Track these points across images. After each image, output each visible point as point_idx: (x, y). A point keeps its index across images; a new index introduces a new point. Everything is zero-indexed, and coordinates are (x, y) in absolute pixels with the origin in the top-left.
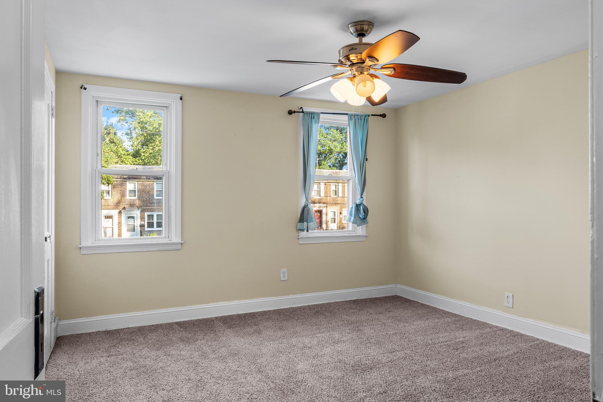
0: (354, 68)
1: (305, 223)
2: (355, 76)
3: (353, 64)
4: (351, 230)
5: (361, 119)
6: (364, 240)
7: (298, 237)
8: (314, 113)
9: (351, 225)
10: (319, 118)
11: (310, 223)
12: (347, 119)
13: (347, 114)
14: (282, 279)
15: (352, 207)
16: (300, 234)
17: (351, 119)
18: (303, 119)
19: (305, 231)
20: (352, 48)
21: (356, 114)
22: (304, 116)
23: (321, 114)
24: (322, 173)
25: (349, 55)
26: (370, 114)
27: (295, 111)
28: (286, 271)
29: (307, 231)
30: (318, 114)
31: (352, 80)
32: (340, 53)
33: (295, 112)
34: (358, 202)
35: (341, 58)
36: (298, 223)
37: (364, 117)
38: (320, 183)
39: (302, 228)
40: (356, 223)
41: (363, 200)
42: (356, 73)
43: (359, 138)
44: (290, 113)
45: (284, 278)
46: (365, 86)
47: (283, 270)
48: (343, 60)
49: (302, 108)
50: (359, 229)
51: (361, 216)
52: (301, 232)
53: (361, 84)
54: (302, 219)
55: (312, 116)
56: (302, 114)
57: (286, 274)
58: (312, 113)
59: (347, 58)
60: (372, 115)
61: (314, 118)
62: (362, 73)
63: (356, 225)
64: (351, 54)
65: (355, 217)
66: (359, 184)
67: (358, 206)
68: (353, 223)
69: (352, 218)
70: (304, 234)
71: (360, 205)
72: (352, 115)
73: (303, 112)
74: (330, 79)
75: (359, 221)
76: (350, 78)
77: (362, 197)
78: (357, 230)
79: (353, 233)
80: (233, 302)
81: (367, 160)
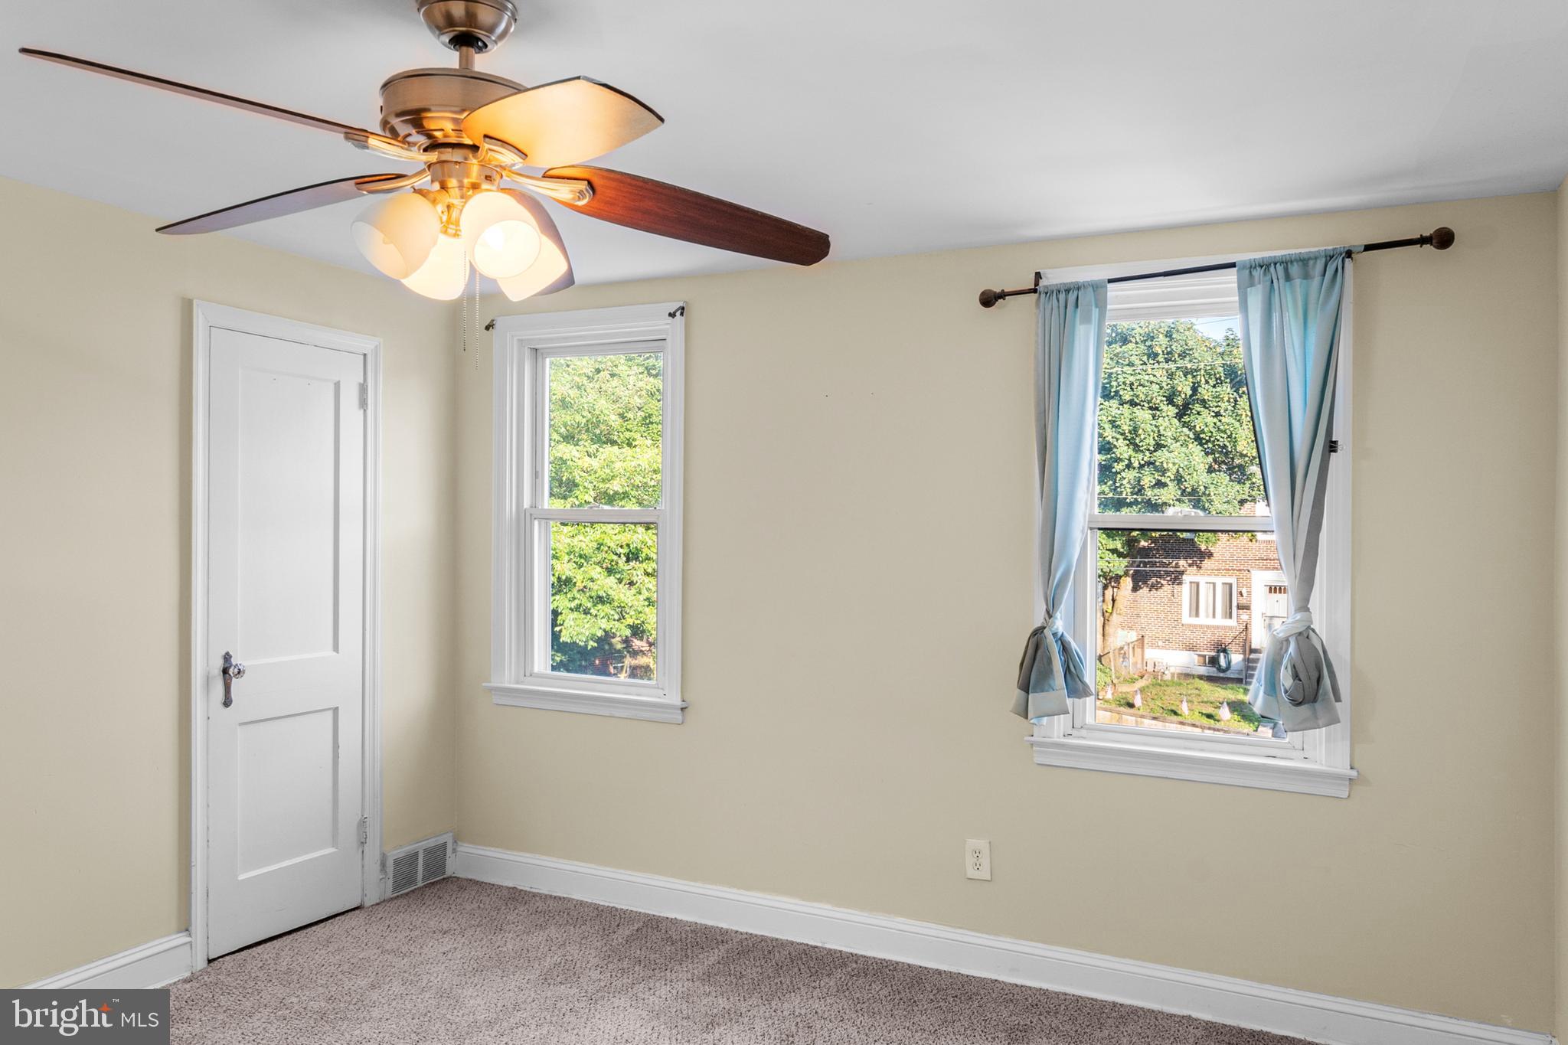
5: (1305, 277)
12: (1236, 285)
13: (1233, 265)
14: (971, 872)
21: (1277, 259)
22: (1040, 304)
23: (1110, 286)
26: (1358, 240)
27: (1003, 290)
28: (986, 852)
30: (1098, 288)
33: (1006, 295)
44: (988, 300)
45: (977, 871)
47: (973, 843)
49: (1035, 274)
56: (1035, 296)
57: (985, 861)
60: (1368, 248)
72: (1252, 266)
73: (1038, 289)
77: (1301, 609)
78: (1313, 747)
79: (1294, 754)
80: (815, 904)
81: (1332, 447)
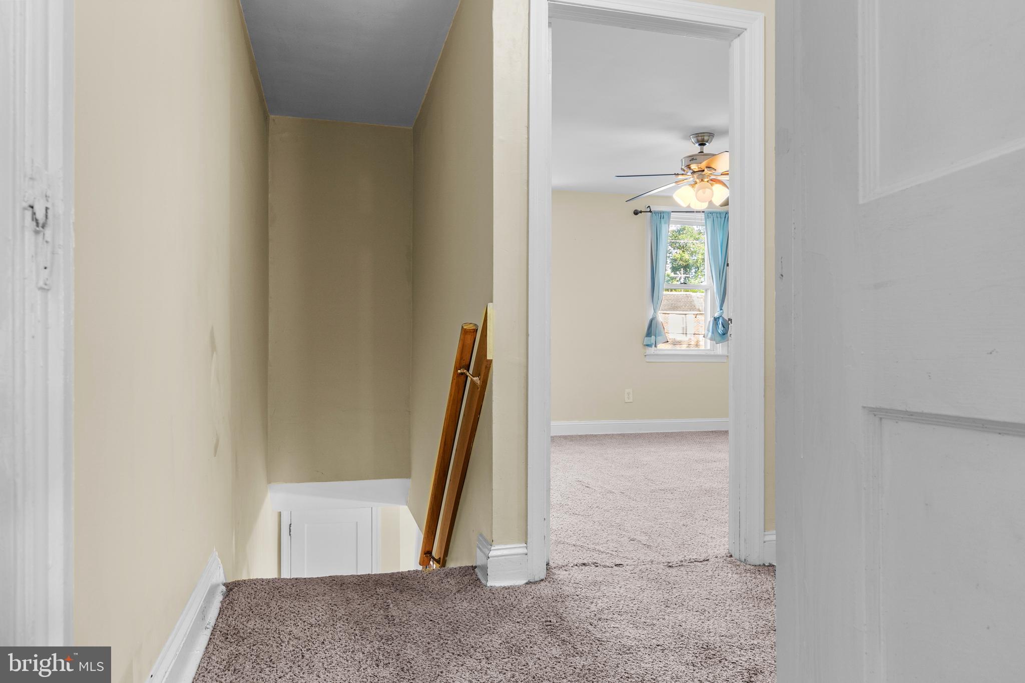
0: (695, 176)
1: (653, 337)
2: (696, 183)
3: (694, 172)
4: (709, 348)
5: (721, 217)
6: (725, 361)
7: (645, 354)
8: (663, 212)
9: (709, 343)
10: (669, 218)
11: (659, 337)
12: (704, 218)
13: (703, 212)
14: (627, 400)
15: (710, 322)
16: (647, 351)
17: (708, 218)
18: (651, 219)
19: (653, 346)
20: (692, 158)
21: (714, 212)
22: (652, 216)
23: (672, 213)
24: (690, 299)
25: (690, 165)
27: (641, 210)
28: (631, 392)
29: (656, 346)
30: (669, 213)
31: (693, 187)
32: (682, 162)
33: (641, 212)
34: (716, 315)
35: (683, 167)
36: (646, 338)
37: (725, 214)
38: (686, 314)
39: (650, 344)
40: (714, 340)
41: (723, 312)
42: (698, 180)
43: (719, 240)
44: (636, 213)
45: (629, 400)
46: (704, 193)
47: (627, 390)
48: (685, 169)
49: (649, 206)
50: (719, 347)
51: (719, 331)
52: (649, 348)
53: (701, 191)
54: (649, 334)
55: (661, 216)
56: (649, 213)
57: (631, 396)
58: (661, 213)
59: (689, 167)
61: (663, 218)
62: (702, 180)
63: (715, 342)
64: (692, 164)
65: (713, 333)
66: (718, 293)
67: (716, 320)
68: (711, 339)
69: (710, 334)
70: (652, 350)
71: (719, 318)
72: (708, 213)
73: (650, 211)
74: (674, 184)
75: (718, 338)
76: (691, 185)
77: (721, 309)
78: (717, 349)
79: (712, 351)
81: (728, 265)
